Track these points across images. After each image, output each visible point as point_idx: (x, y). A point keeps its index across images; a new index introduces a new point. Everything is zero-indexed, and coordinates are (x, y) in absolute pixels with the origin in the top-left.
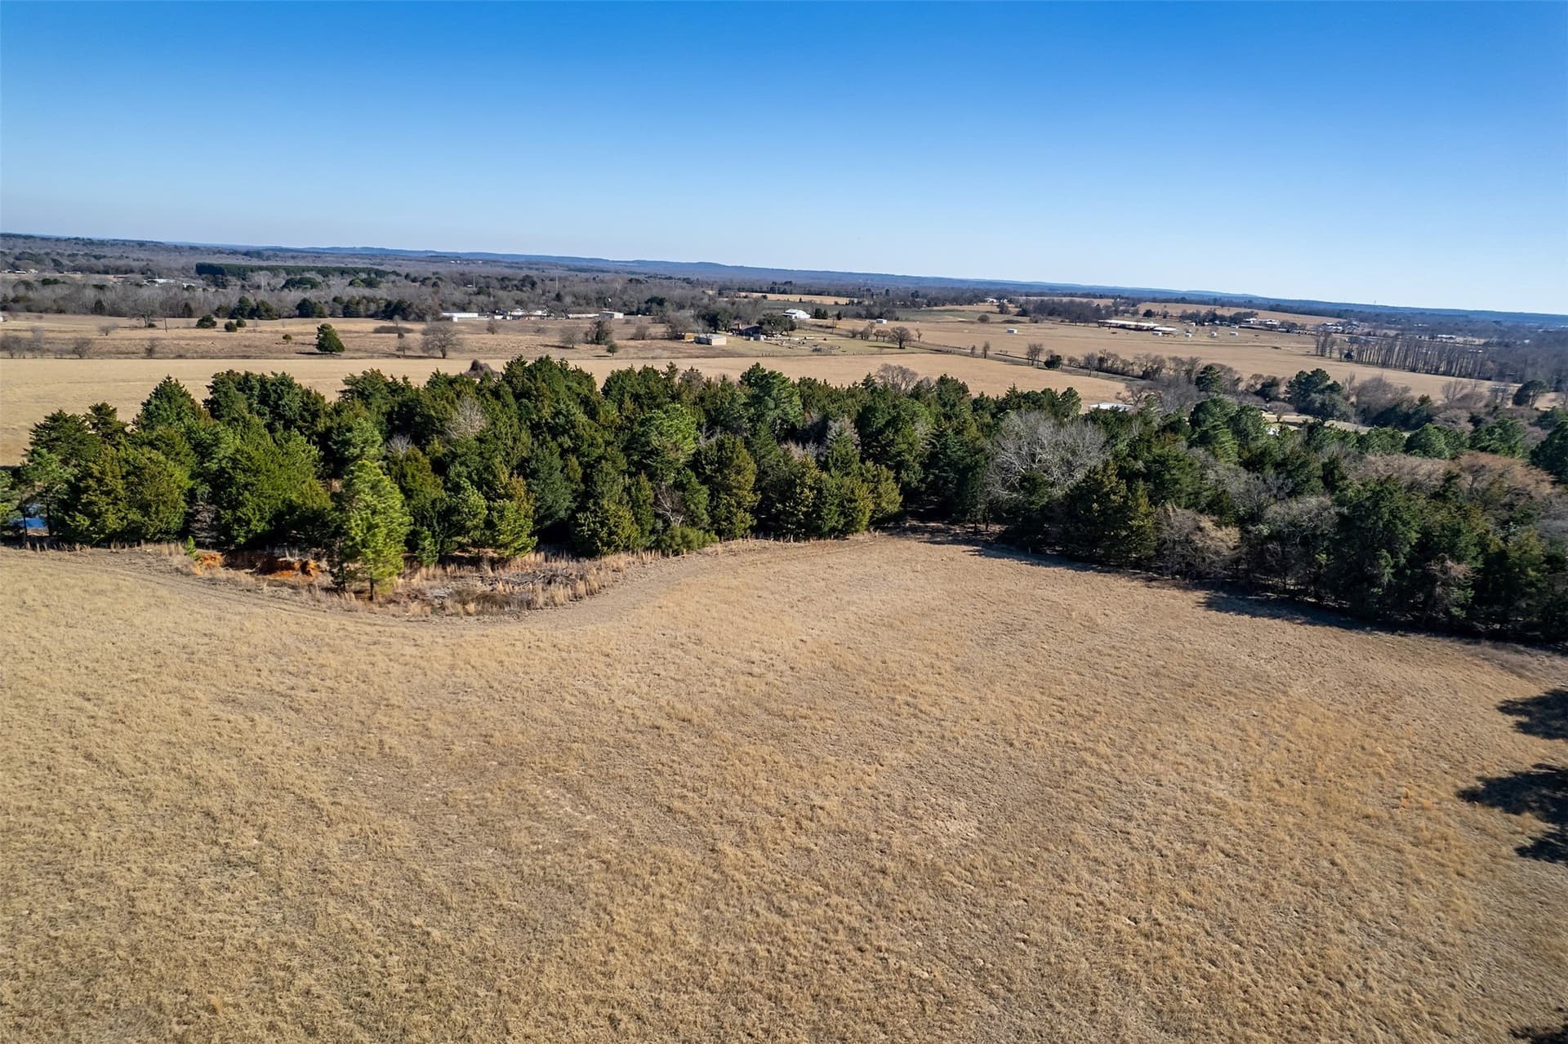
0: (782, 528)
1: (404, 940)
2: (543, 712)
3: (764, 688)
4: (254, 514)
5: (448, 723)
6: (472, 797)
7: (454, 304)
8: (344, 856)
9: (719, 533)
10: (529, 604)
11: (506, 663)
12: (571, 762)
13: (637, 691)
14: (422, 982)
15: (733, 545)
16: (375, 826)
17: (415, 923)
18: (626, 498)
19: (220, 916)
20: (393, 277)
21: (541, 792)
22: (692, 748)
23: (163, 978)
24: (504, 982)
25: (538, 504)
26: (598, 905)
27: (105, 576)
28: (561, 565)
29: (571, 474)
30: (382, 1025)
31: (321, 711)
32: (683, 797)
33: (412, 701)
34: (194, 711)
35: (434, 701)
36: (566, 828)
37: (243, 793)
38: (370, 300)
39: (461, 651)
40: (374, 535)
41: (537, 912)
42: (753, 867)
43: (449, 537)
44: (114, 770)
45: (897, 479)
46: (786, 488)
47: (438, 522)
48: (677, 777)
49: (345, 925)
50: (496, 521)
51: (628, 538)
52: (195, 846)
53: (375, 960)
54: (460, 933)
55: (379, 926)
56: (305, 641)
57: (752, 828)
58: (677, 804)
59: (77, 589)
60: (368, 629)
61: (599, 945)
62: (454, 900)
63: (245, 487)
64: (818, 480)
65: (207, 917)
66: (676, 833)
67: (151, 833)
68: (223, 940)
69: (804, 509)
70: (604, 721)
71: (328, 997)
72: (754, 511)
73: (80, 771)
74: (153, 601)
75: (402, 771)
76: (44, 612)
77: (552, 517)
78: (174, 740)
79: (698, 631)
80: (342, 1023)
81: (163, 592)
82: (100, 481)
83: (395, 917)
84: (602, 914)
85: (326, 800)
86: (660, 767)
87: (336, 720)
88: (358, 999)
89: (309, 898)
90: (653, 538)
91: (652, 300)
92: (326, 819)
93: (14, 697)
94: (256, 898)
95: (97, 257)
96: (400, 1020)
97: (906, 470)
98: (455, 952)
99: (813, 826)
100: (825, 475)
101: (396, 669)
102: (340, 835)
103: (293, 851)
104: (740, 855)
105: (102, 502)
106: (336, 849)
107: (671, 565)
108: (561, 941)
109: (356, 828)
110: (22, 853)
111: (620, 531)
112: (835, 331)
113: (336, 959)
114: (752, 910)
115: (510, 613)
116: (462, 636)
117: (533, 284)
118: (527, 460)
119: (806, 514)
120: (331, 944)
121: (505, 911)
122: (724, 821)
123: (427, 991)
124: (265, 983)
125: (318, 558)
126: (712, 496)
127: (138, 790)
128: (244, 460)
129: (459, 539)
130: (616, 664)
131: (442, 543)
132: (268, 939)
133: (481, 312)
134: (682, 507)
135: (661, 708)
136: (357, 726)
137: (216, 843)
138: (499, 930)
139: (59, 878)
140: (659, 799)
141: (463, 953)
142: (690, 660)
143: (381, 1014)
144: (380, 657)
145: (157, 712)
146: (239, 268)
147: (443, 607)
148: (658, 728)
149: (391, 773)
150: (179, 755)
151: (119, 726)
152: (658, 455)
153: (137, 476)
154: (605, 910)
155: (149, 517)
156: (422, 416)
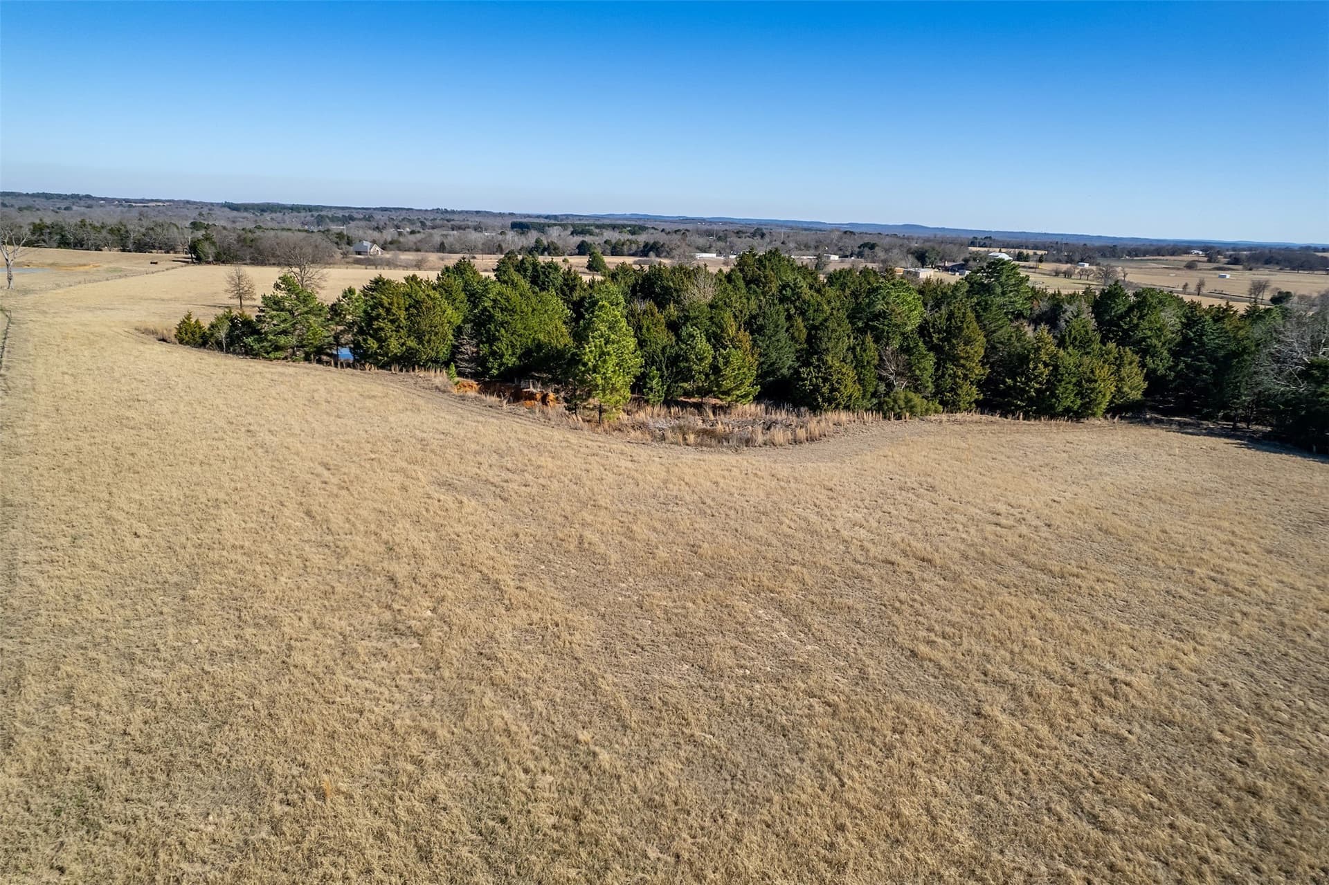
0: (1010, 404)
1: (563, 757)
2: (760, 531)
3: (1018, 540)
4: (507, 349)
5: (655, 530)
6: (671, 604)
7: (698, 248)
8: (517, 644)
9: (943, 403)
10: (748, 442)
11: (721, 485)
12: (789, 584)
13: (865, 524)
14: (576, 819)
15: (958, 416)
16: (556, 618)
17: (581, 737)
18: (850, 356)
19: (366, 684)
20: (652, 231)
21: (751, 610)
22: (936, 590)
23: (286, 742)
24: (684, 844)
25: (762, 360)
26: (822, 759)
27: (380, 387)
28: (781, 416)
29: (796, 334)
30: (512, 869)
31: (529, 503)
32: (930, 643)
33: (620, 505)
34: (412, 489)
35: (643, 507)
36: (781, 656)
37: (432, 565)
38: (631, 242)
39: (676, 470)
40: (605, 362)
41: (738, 754)
42: (1039, 746)
43: (676, 382)
44: (325, 527)
45: (1143, 365)
46: (1018, 363)
47: (667, 367)
48: (921, 619)
49: (498, 722)
50: (721, 366)
51: (850, 396)
52: (369, 607)
53: (523, 776)
54: (635, 761)
55: (537, 733)
56: (530, 446)
57: (1030, 694)
58: (923, 649)
59: (355, 394)
60: (589, 443)
61: (822, 817)
62: (633, 718)
63: (502, 324)
64: (1054, 356)
65: (353, 682)
66: (926, 685)
67: (333, 587)
68: (361, 713)
69: (1037, 386)
70: (828, 548)
71: (456, 811)
72: (980, 385)
73: (297, 523)
74: (409, 407)
75: (598, 567)
76: (324, 406)
77: (775, 374)
78: (385, 508)
79: (929, 480)
80: (464, 851)
81: (419, 401)
82: (388, 311)
83: (558, 727)
84: (827, 774)
85: (512, 583)
86: (897, 604)
87: (540, 512)
88: (491, 823)
89: (466, 683)
90: (875, 401)
91: (864, 245)
92: (507, 602)
93: (272, 460)
94: (410, 672)
95: (448, 221)
96: (537, 869)
97: (1152, 357)
98: (625, 787)
99: (1120, 706)
100: (1062, 352)
101: (610, 478)
102: (517, 621)
103: (463, 630)
104: (1017, 725)
105: (388, 327)
106: (509, 636)
107: (893, 426)
108: (770, 800)
109: (536, 617)
110: (218, 585)
111: (842, 388)
112: (1037, 271)
113: (477, 764)
114: (1049, 810)
115: (729, 447)
116: (678, 458)
117: (763, 236)
118: (754, 317)
119: (1038, 391)
120: (476, 743)
121: (696, 744)
122: (989, 679)
123: (580, 833)
124: (390, 774)
125: (557, 391)
126: (938, 365)
127: (337, 547)
128: (503, 301)
129: (685, 385)
130: (840, 498)
131: (669, 387)
132: (408, 722)
133: (719, 253)
134: (908, 372)
135: (894, 545)
136: (559, 519)
137: (389, 607)
138: (687, 770)
139: (237, 613)
140: (899, 639)
141: (635, 790)
142: (923, 504)
143: (514, 852)
144: (595, 465)
145: (380, 486)
146: (540, 224)
147: (663, 438)
148: (893, 564)
149: (585, 568)
150: (385, 523)
151: (344, 492)
152: (885, 318)
153: (416, 309)
154: (831, 767)
155: (423, 345)
156: (662, 287)
